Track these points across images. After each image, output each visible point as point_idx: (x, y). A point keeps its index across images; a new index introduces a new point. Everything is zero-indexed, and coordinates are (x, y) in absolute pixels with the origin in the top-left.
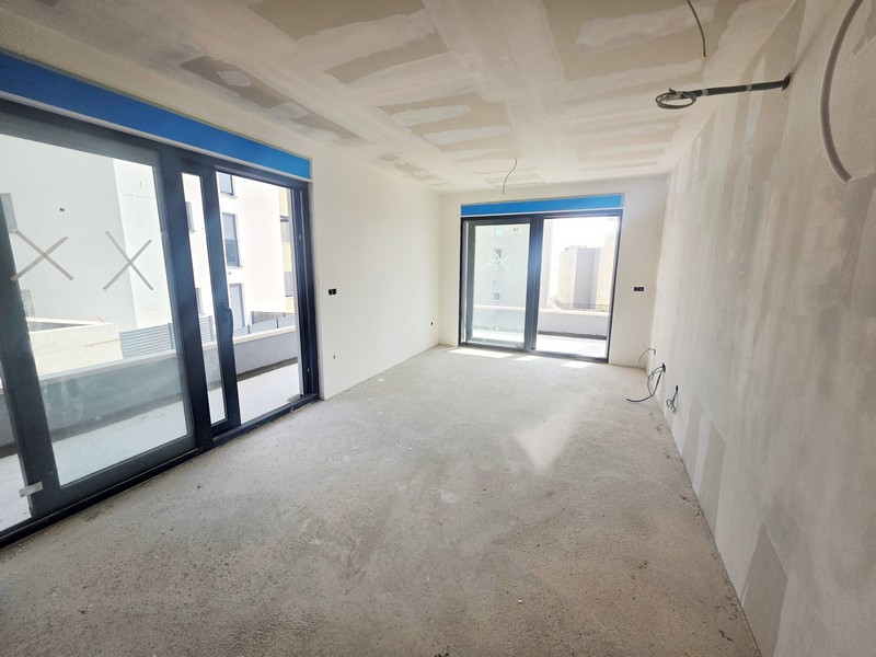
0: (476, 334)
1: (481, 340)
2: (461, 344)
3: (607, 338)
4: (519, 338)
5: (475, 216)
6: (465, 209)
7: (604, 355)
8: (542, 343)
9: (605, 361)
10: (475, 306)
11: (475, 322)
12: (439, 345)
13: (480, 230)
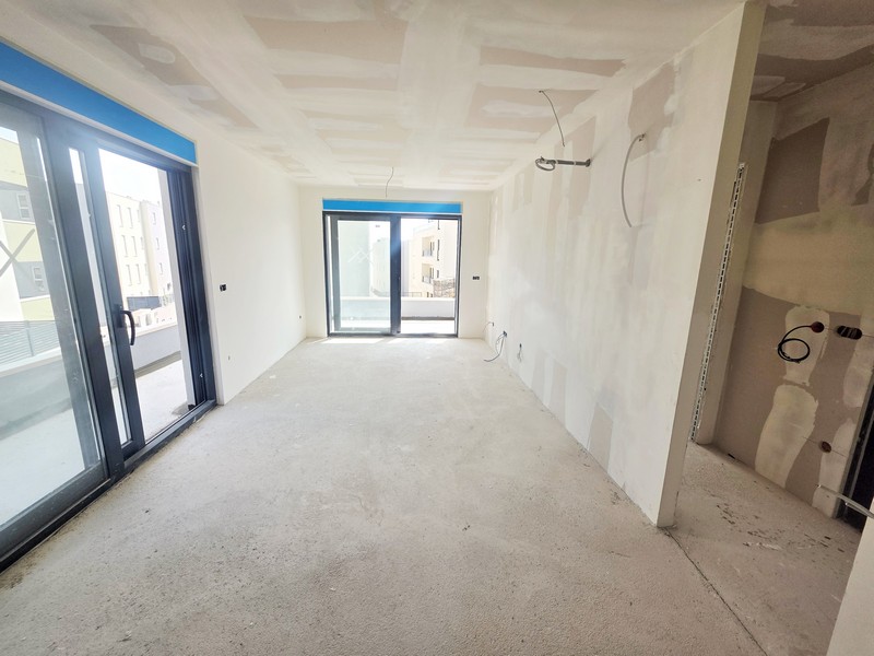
0: (344, 324)
1: (350, 329)
2: (329, 335)
3: (455, 318)
4: (386, 325)
5: (339, 212)
6: (326, 203)
7: (453, 332)
8: (406, 327)
9: (456, 336)
10: (341, 298)
11: (343, 314)
12: (307, 338)
13: (344, 226)
